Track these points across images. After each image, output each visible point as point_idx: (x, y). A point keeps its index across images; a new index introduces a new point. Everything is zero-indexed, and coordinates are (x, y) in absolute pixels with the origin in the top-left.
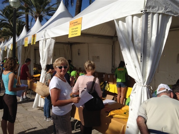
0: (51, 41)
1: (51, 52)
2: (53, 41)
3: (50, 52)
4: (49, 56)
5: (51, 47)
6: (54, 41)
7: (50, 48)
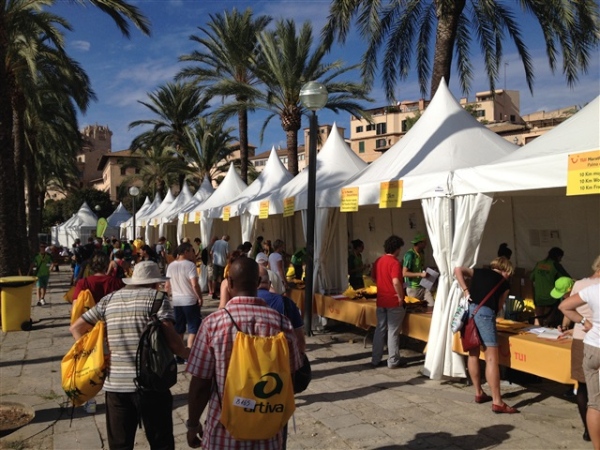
0: (481, 201)
1: (480, 229)
2: (489, 201)
3: (476, 230)
4: (474, 239)
5: (480, 217)
6: (491, 199)
7: (479, 220)
